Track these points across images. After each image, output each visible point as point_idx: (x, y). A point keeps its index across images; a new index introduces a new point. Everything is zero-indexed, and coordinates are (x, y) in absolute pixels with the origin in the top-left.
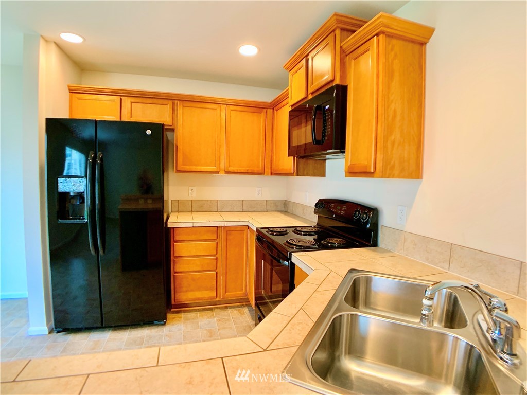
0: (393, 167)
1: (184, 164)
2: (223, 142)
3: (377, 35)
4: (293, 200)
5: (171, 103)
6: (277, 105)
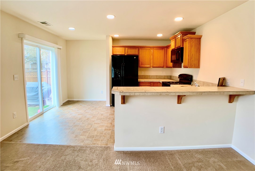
0: (192, 66)
1: (141, 65)
2: (152, 58)
3: (189, 38)
4: (173, 75)
5: (138, 48)
6: (168, 47)
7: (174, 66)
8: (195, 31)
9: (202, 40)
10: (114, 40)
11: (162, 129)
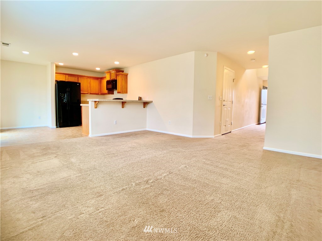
0: (123, 92)
2: (89, 86)
3: (121, 75)
5: (76, 77)
6: (102, 78)
7: (109, 93)
8: (123, 70)
9: (128, 76)
10: (57, 67)
11: (115, 122)
